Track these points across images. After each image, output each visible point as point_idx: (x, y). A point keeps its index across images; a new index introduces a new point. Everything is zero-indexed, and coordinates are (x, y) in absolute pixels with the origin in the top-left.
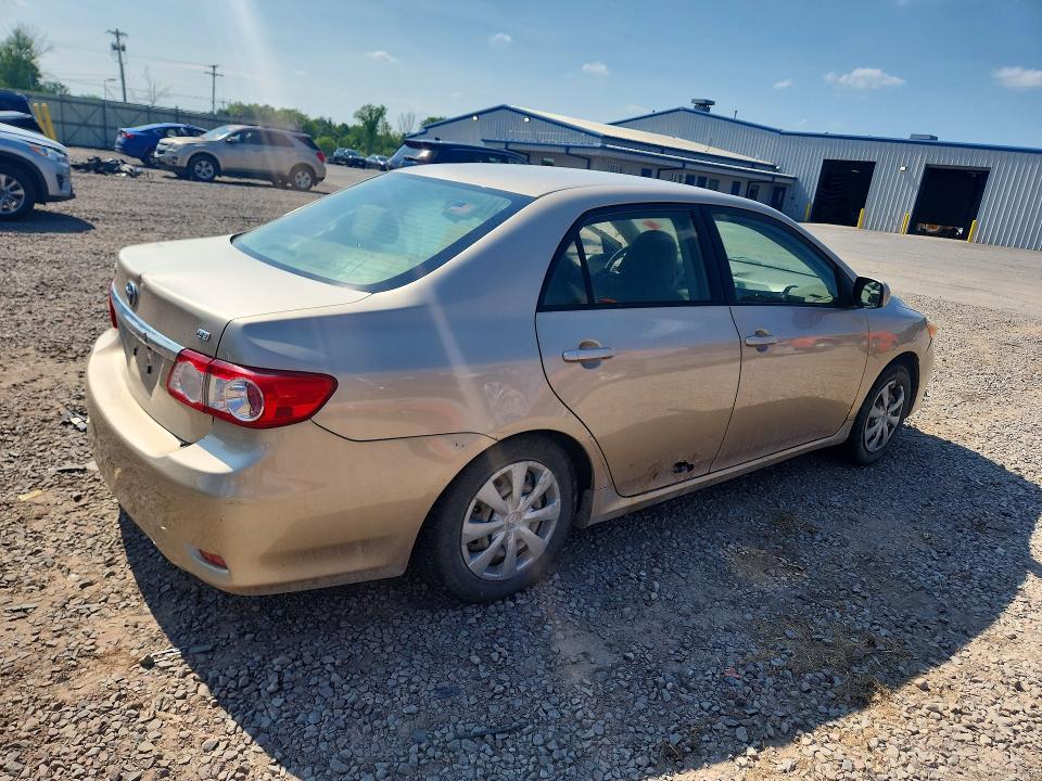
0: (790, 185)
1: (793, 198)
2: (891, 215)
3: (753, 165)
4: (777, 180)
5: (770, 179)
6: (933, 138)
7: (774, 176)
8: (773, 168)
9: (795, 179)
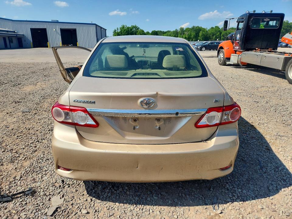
0: (22, 37)
1: (25, 41)
2: (56, 44)
3: (7, 31)
4: (18, 36)
5: (16, 36)
6: (57, 21)
7: (17, 35)
8: (14, 32)
9: (23, 35)
